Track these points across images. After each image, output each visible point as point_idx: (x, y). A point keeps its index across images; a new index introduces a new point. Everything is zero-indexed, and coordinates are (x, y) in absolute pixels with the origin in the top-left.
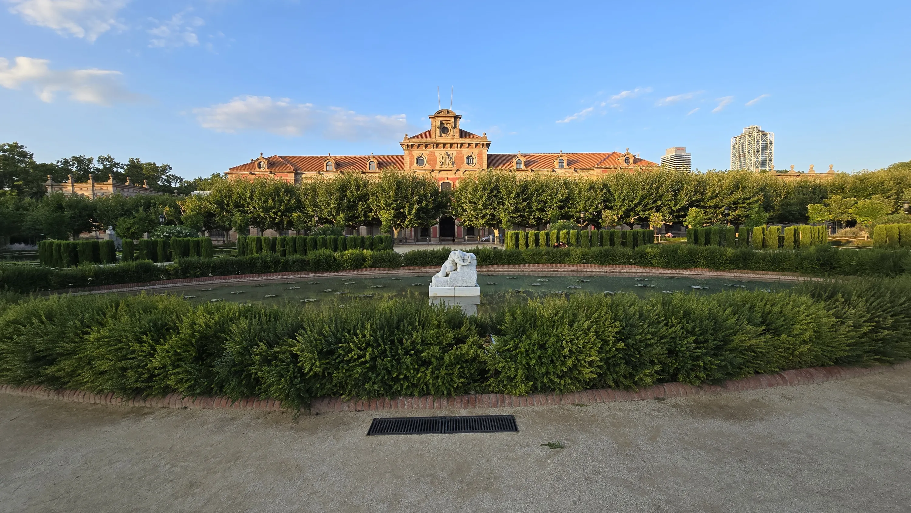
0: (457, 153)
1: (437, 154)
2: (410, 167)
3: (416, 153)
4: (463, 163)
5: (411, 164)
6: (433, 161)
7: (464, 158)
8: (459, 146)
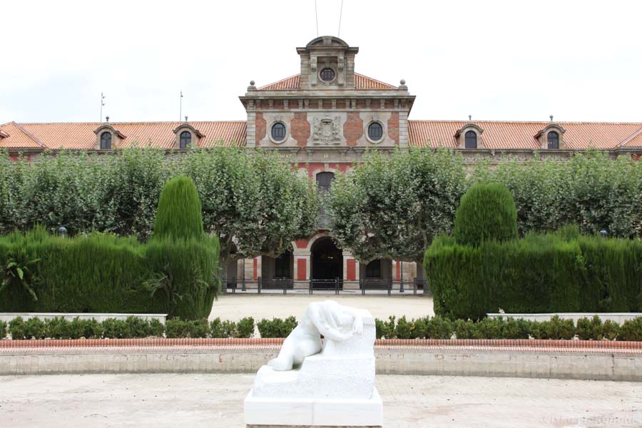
0: (349, 118)
1: (310, 118)
2: (257, 143)
3: (270, 117)
4: (360, 136)
5: (259, 136)
6: (302, 132)
7: (361, 126)
8: (354, 103)
